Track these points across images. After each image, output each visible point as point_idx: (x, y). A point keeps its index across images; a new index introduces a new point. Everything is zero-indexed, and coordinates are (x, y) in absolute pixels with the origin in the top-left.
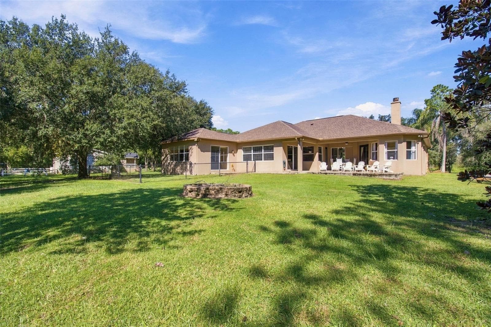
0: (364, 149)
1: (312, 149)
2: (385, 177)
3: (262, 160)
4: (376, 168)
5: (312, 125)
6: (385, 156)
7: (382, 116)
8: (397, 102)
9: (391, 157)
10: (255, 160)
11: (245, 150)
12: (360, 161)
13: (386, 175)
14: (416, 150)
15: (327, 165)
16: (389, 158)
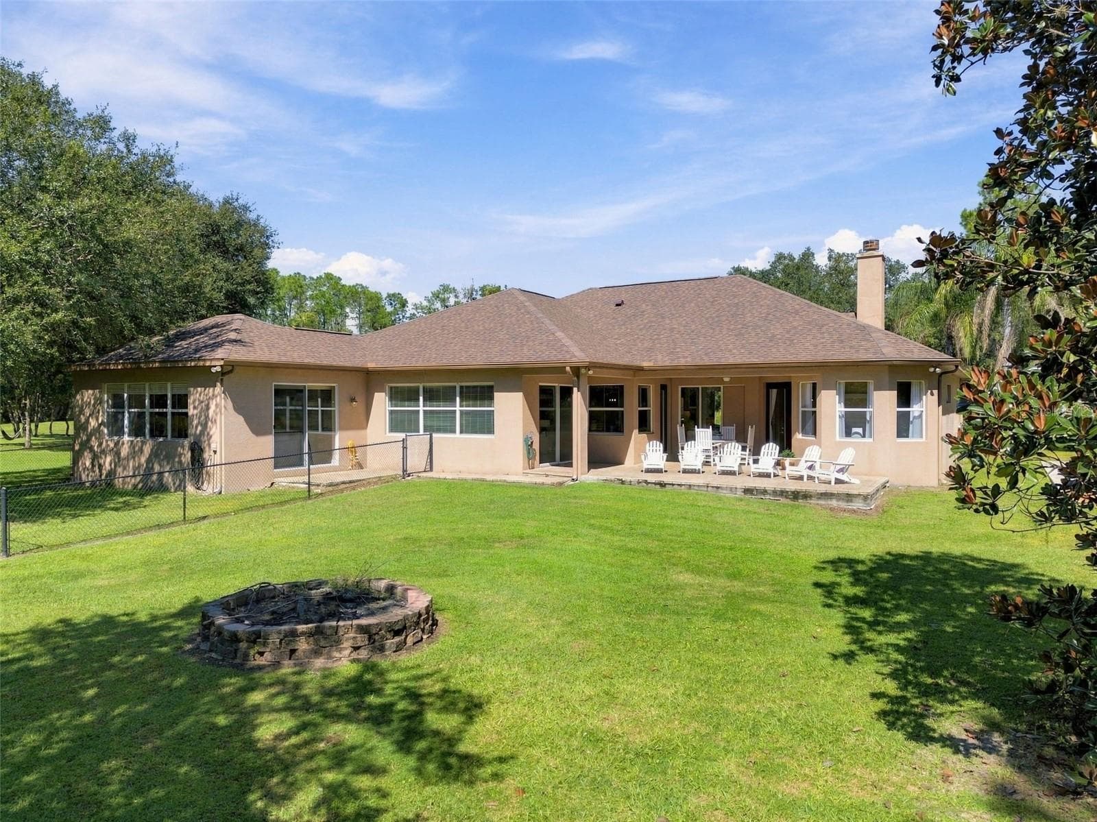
0: (779, 395)
1: (617, 393)
2: (834, 503)
3: (454, 431)
4: (811, 468)
5: (617, 305)
6: (838, 425)
7: (840, 256)
8: (875, 253)
9: (854, 430)
10: (429, 429)
11: (398, 396)
12: (767, 440)
13: (838, 496)
14: (924, 409)
15: (665, 451)
16: (848, 433)
